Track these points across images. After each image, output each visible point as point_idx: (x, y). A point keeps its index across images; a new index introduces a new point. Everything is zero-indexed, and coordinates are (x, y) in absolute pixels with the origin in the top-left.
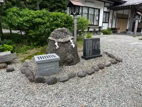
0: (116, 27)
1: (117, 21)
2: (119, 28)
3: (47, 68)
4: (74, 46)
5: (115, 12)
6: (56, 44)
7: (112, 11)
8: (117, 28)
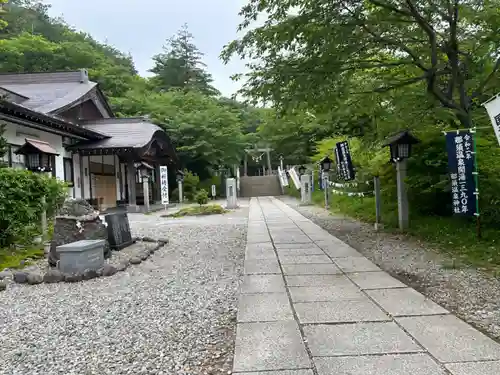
0: (94, 197)
1: (93, 181)
2: (101, 199)
3: (93, 257)
4: (106, 225)
5: (85, 159)
6: (79, 224)
7: (76, 157)
8: (96, 199)
